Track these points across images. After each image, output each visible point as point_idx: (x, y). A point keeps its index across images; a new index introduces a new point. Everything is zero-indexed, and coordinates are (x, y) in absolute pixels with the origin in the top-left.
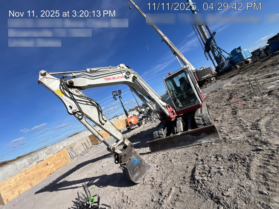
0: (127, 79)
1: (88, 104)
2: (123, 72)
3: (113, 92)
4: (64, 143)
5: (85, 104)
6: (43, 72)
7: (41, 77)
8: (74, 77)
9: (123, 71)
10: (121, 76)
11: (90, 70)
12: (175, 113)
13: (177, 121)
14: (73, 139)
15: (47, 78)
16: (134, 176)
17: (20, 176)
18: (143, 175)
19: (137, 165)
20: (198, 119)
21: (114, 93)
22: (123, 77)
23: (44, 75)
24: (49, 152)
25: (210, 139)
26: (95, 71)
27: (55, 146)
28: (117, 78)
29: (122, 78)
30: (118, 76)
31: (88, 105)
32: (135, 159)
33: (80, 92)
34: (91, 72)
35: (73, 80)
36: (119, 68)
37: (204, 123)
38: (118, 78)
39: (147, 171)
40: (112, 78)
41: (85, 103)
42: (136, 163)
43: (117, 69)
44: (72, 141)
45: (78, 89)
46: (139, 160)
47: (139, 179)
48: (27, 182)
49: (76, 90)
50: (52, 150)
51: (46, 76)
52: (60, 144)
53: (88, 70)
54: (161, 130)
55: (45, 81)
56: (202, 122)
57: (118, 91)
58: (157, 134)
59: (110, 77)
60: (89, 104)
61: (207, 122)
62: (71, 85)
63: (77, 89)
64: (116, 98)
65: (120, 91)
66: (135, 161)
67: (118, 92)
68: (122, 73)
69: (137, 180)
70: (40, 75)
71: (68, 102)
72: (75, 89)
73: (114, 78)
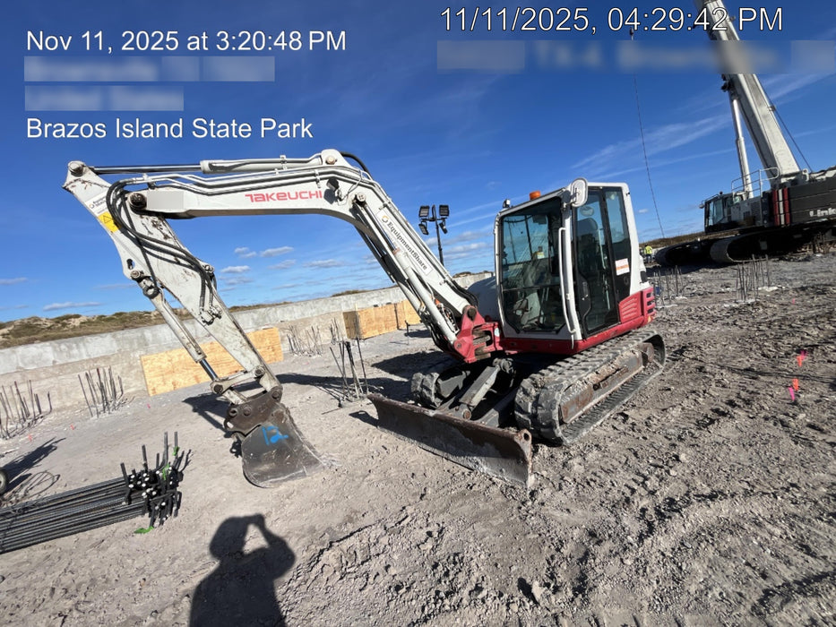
0: (331, 203)
1: (179, 263)
2: (321, 179)
3: (422, 208)
4: (295, 310)
5: (170, 261)
6: (74, 165)
7: (70, 178)
8: (151, 186)
9: (321, 174)
10: (313, 192)
11: (210, 165)
12: (498, 340)
13: (488, 369)
14: (317, 305)
15: (84, 182)
16: (256, 469)
17: (180, 355)
18: (285, 475)
19: (272, 447)
20: (525, 392)
21: (424, 212)
22: (317, 194)
23: (78, 172)
24: (261, 321)
25: (501, 471)
26: (229, 170)
27: (276, 312)
28: (293, 195)
29: (314, 197)
30: (298, 192)
31: (176, 266)
32: (275, 431)
33: (163, 227)
34: (215, 170)
35: (144, 193)
36: (315, 162)
37: (534, 411)
38: (296, 198)
39: (301, 471)
40: (275, 197)
41: (172, 258)
42: (273, 440)
43: (307, 166)
44: (314, 310)
45: (159, 219)
46: (286, 436)
47: (268, 479)
48: (190, 371)
49: (153, 222)
50: (267, 319)
51: (83, 178)
52: (285, 309)
53: (205, 164)
54: (432, 376)
55: (79, 190)
56: (530, 404)
57: (441, 206)
58: (419, 383)
59: (269, 191)
60: (182, 261)
61: (543, 411)
62: (140, 207)
63: (156, 219)
64: (426, 228)
65: (445, 210)
66: (271, 435)
67: (437, 209)
68: (317, 181)
69: (263, 480)
70: (69, 173)
71: (126, 248)
72: (151, 218)
73: (281, 197)
